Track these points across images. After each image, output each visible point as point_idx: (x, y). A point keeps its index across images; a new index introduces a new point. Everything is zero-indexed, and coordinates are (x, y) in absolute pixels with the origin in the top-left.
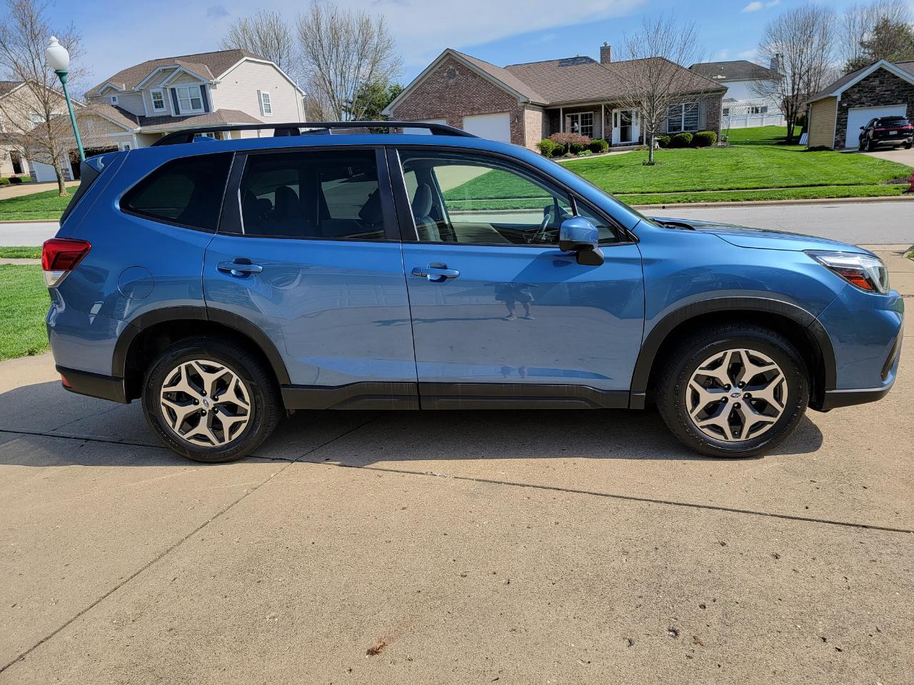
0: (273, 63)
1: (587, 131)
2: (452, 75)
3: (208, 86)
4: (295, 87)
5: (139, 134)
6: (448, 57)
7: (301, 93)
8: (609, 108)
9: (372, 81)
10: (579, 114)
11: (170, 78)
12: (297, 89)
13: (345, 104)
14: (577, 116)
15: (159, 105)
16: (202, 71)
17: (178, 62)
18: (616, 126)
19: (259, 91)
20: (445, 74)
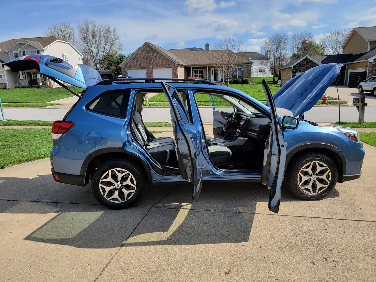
0: (69, 43)
1: (202, 76)
2: (148, 52)
3: (40, 51)
4: (79, 53)
5: (8, 70)
6: (147, 45)
7: (81, 55)
8: (209, 68)
9: (111, 52)
10: (198, 70)
11: (23, 47)
12: (80, 54)
13: (98, 61)
14: (197, 70)
16: (38, 45)
17: (27, 41)
18: (212, 75)
19: (63, 54)
20: (146, 52)
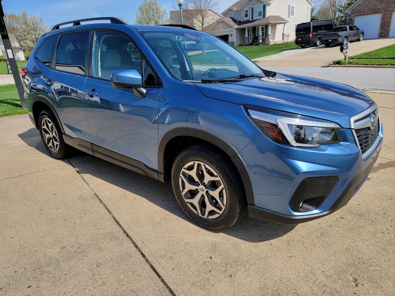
3: (266, 6)
4: (308, 2)
5: (237, 29)
7: (311, 4)
11: (252, 3)
15: (246, 16)
19: (289, 6)
